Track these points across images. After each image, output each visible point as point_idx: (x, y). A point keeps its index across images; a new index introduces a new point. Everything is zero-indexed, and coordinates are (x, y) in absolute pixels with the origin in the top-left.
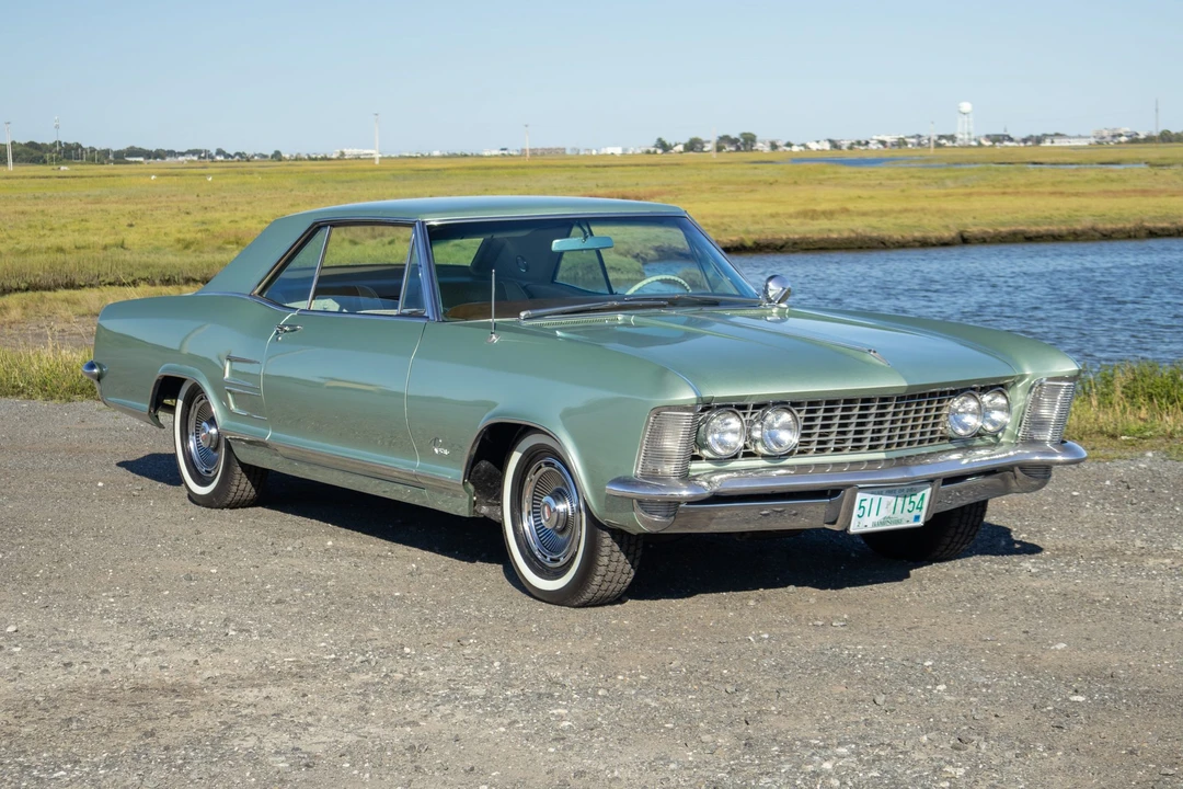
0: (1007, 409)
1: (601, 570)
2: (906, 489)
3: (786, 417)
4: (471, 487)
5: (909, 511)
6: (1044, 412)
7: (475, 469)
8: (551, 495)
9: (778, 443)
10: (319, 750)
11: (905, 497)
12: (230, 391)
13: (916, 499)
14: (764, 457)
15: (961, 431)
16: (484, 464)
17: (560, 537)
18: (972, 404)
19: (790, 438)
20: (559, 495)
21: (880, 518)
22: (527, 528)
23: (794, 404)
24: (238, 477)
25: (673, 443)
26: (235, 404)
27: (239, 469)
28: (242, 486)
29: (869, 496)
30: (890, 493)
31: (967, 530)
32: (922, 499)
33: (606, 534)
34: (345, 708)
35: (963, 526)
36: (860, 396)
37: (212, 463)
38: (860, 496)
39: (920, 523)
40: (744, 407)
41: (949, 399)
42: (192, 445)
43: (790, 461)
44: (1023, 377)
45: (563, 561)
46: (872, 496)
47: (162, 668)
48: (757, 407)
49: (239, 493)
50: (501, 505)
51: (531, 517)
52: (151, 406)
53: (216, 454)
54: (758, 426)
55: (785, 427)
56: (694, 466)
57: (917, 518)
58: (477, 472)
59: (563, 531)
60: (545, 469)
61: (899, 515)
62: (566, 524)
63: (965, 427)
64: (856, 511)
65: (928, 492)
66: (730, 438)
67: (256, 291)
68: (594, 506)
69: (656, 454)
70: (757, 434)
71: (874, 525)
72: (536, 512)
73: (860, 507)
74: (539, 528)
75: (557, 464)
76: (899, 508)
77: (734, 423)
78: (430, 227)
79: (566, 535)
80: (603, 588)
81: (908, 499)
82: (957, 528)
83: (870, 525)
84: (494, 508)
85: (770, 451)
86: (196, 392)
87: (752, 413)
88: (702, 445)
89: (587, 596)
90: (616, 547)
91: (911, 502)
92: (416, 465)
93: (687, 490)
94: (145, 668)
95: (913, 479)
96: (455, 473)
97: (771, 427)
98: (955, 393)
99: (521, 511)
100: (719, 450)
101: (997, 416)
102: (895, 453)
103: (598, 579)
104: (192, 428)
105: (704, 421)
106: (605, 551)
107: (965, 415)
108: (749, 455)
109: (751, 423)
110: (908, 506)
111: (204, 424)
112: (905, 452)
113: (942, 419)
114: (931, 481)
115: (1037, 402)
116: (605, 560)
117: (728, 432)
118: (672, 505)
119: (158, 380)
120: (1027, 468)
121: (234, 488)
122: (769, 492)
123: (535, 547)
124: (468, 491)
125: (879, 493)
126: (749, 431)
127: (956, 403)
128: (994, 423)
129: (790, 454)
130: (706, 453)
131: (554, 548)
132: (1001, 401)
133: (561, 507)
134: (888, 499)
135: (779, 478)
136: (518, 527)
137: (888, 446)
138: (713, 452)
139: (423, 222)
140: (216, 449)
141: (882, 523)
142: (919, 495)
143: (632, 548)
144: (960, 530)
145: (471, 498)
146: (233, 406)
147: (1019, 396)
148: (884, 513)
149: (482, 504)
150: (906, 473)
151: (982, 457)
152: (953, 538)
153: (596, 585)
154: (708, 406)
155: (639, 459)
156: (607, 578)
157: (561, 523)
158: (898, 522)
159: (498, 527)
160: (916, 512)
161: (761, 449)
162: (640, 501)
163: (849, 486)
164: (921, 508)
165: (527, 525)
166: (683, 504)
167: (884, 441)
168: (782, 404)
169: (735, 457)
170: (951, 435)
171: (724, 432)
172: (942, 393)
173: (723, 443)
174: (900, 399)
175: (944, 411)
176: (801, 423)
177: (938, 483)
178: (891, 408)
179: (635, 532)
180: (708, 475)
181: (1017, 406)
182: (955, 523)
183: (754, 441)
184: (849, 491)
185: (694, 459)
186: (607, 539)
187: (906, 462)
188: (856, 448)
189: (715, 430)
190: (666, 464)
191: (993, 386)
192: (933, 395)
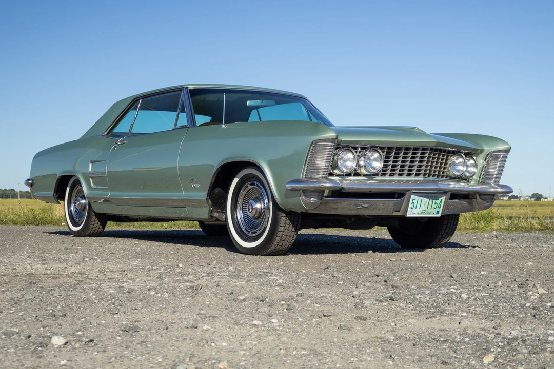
0: (475, 165)
1: (280, 234)
2: (433, 195)
3: (376, 155)
4: (210, 202)
5: (435, 208)
6: (491, 170)
7: (213, 192)
8: (253, 200)
9: (374, 168)
10: (136, 288)
11: (433, 200)
12: (91, 177)
13: (438, 202)
14: (365, 175)
15: (458, 173)
16: (218, 190)
17: (257, 221)
18: (461, 160)
19: (378, 165)
20: (257, 200)
21: (420, 210)
22: (239, 218)
23: (382, 148)
24: (93, 220)
25: (321, 163)
26: (94, 184)
27: (94, 217)
28: (95, 225)
29: (417, 197)
30: (426, 197)
32: (441, 202)
33: (283, 215)
36: (412, 147)
37: (81, 216)
38: (413, 197)
39: (439, 215)
40: (355, 148)
41: (451, 156)
42: (72, 209)
43: (377, 178)
44: (482, 151)
45: (258, 232)
46: (419, 198)
47: (46, 269)
48: (363, 148)
49: (94, 229)
50: (226, 213)
51: (241, 212)
52: (54, 192)
53: (83, 213)
54: (362, 159)
55: (375, 160)
56: (330, 178)
57: (438, 212)
58: (213, 194)
59: (258, 218)
60: (250, 187)
61: (429, 210)
62: (261, 215)
63: (458, 171)
64: (410, 205)
65: (444, 198)
66: (349, 164)
67: (106, 133)
68: (279, 200)
69: (313, 168)
70: (362, 163)
71: (418, 213)
72: (244, 209)
73: (412, 203)
74: (246, 217)
75: (256, 183)
76: (430, 206)
77: (350, 156)
78: (190, 90)
79: (259, 220)
80: (280, 244)
81: (434, 201)
83: (416, 213)
84: (221, 214)
85: (368, 172)
86: (77, 183)
87: (360, 152)
88: (335, 166)
89: (272, 248)
90: (288, 221)
91: (436, 203)
92: (183, 195)
93: (329, 183)
94: (36, 269)
95: (439, 189)
96: (203, 195)
97: (369, 159)
98: (454, 153)
99: (236, 209)
100: (345, 170)
101: (472, 169)
102: (427, 178)
103: (278, 239)
104: (73, 200)
105: (336, 154)
106: (282, 224)
107: (459, 165)
108: (357, 174)
109: (359, 157)
110: (434, 206)
111: (79, 198)
112: (431, 178)
113: (448, 166)
114: (445, 192)
115: (488, 165)
116: (282, 229)
117: (348, 160)
119: (58, 179)
120: (481, 194)
121: (92, 226)
122: (367, 191)
123: (243, 228)
124: (208, 204)
125: (422, 197)
126: (358, 161)
127: (454, 159)
128: (469, 173)
129: (377, 175)
130: (336, 171)
131: (254, 227)
132: (472, 162)
133: (258, 206)
134: (426, 200)
135: (374, 184)
136: (233, 217)
137: (425, 175)
138: (341, 171)
139: (187, 88)
140: (84, 210)
141: (422, 213)
142: (440, 199)
143: (296, 224)
145: (210, 208)
146: (92, 185)
147: (481, 161)
148: (423, 208)
149: (215, 212)
150: (436, 185)
151: (462, 186)
153: (277, 242)
154: (339, 146)
155: (304, 170)
156: (282, 239)
157: (258, 214)
158: (429, 213)
160: (438, 209)
161: (363, 171)
162: (304, 191)
163: (408, 190)
164: (440, 207)
165: (239, 215)
166: (326, 193)
167: (423, 172)
168: (374, 148)
169: (350, 175)
170: (451, 174)
171: (345, 161)
172: (449, 152)
173: (345, 167)
174: (432, 149)
175: (449, 162)
176: (383, 159)
177: (449, 195)
178: (427, 155)
179: (299, 211)
180: (339, 180)
181: (480, 166)
182: (444, 227)
183: (360, 166)
184: (408, 193)
185: (331, 174)
186: (283, 217)
187: (434, 182)
188: (409, 175)
189: (342, 159)
190: (318, 174)
191: (470, 154)
192: (445, 151)
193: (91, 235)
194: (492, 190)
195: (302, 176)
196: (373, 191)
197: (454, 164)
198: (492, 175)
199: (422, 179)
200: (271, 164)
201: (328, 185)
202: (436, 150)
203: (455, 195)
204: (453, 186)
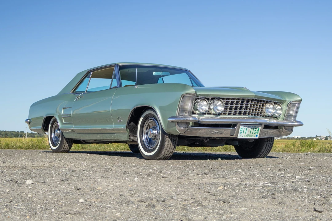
0: (281, 109)
1: (165, 147)
2: (253, 126)
3: (220, 102)
4: (128, 130)
5: (255, 133)
6: (291, 112)
7: (130, 124)
8: (152, 129)
9: (218, 110)
11: (254, 129)
12: (63, 117)
13: (257, 130)
14: (214, 114)
15: (269, 114)
16: (132, 123)
17: (153, 141)
18: (272, 106)
19: (221, 108)
20: (154, 128)
21: (246, 134)
22: (144, 139)
23: (223, 99)
24: (64, 143)
25: (187, 107)
26: (65, 121)
27: (65, 141)
28: (66, 146)
30: (249, 127)
31: (268, 148)
32: (258, 130)
33: (167, 136)
35: (267, 147)
36: (241, 98)
37: (57, 140)
38: (241, 127)
39: (257, 138)
40: (208, 99)
41: (266, 104)
42: (53, 136)
43: (221, 116)
45: (154, 147)
46: (244, 127)
48: (212, 99)
49: (65, 148)
50: (137, 136)
51: (145, 135)
52: (42, 127)
54: (212, 105)
55: (219, 105)
56: (193, 115)
57: (257, 136)
58: (130, 126)
59: (154, 139)
60: (150, 121)
61: (251, 134)
62: (155, 137)
63: (270, 112)
64: (240, 131)
65: (260, 128)
66: (204, 108)
67: (72, 92)
68: (164, 127)
69: (183, 110)
70: (212, 107)
71: (245, 136)
72: (146, 134)
73: (241, 130)
74: (148, 139)
75: (153, 119)
76: (252, 132)
77: (205, 103)
78: (120, 66)
79: (155, 140)
80: (166, 153)
81: (254, 130)
82: (266, 147)
83: (243, 136)
84: (135, 137)
85: (215, 112)
86: (55, 121)
87: (210, 101)
88: (195, 109)
89: (161, 156)
90: (170, 141)
91: (255, 130)
92: (114, 126)
93: (192, 118)
95: (257, 122)
96: (124, 126)
97: (216, 105)
98: (267, 102)
99: (142, 133)
100: (201, 111)
101: (278, 112)
102: (250, 116)
103: (164, 150)
104: (53, 131)
105: (197, 102)
106: (167, 141)
107: (270, 109)
108: (209, 114)
109: (210, 104)
110: (254, 132)
111: (56, 130)
112: (253, 116)
113: (264, 109)
114: (261, 124)
115: (289, 109)
116: (166, 144)
117: (203, 106)
118: (188, 123)
119: (44, 119)
120: (286, 127)
121: (63, 146)
122: (214, 123)
123: (146, 145)
124: (127, 131)
125: (247, 127)
126: (209, 106)
127: (267, 105)
128: (278, 113)
129: (221, 114)
130: (197, 112)
131: (152, 144)
132: (279, 107)
133: (154, 132)
134: (249, 129)
135: (218, 120)
136: (140, 138)
137: (249, 114)
139: (118, 65)
140: (59, 137)
141: (247, 136)
142: (258, 129)
143: (175, 142)
144: (266, 148)
145: (128, 134)
146: (64, 122)
147: (285, 107)
148: (248, 133)
149: (131, 136)
150: (254, 120)
151: (273, 121)
152: (264, 150)
153: (164, 153)
154: (198, 98)
155: (177, 111)
156: (167, 150)
157: (154, 136)
158: (252, 136)
160: (256, 134)
161: (213, 112)
162: (178, 123)
163: (238, 123)
164: (258, 133)
165: (144, 137)
166: (191, 124)
167: (248, 113)
168: (219, 99)
169: (205, 114)
170: (266, 114)
171: (202, 106)
172: (264, 101)
173: (202, 109)
174: (253, 100)
175: (264, 107)
176: (224, 105)
177: (263, 126)
178: (250, 103)
179: (176, 134)
180: (198, 117)
181: (284, 110)
183: (211, 109)
184: (238, 125)
185: (194, 113)
186: (167, 138)
187: (254, 118)
188: (240, 114)
189: (200, 105)
190: (186, 113)
191: (277, 103)
192: (261, 101)
193: (63, 152)
194: (290, 124)
195: (176, 114)
196: (218, 123)
197: (268, 108)
198: (292, 115)
199: (247, 116)
200: (161, 108)
202: (256, 100)
203: (267, 127)
204: (267, 121)
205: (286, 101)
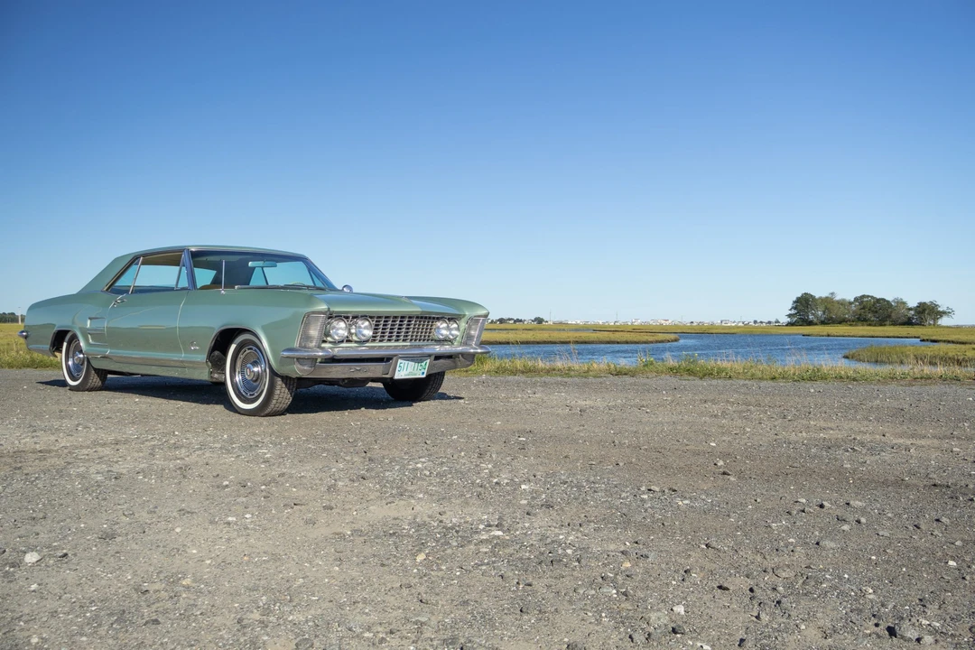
0: (458, 329)
1: (276, 397)
2: (419, 359)
3: (367, 323)
4: (210, 364)
5: (420, 370)
6: (472, 332)
7: (212, 355)
8: (251, 364)
9: (364, 335)
10: (124, 471)
11: (419, 363)
12: (89, 334)
13: (423, 364)
14: (356, 342)
15: (442, 337)
16: (217, 353)
17: (254, 384)
18: (445, 325)
19: (369, 333)
20: (255, 363)
21: (407, 372)
22: (238, 380)
23: (371, 317)
24: (92, 376)
25: (314, 332)
26: (92, 340)
27: (93, 372)
28: (95, 380)
29: (403, 362)
30: (412, 361)
32: (426, 364)
33: (279, 379)
34: (141, 454)
36: (400, 315)
37: (79, 371)
38: (400, 361)
39: (424, 376)
40: (347, 318)
41: (436, 322)
42: (70, 363)
43: (367, 345)
45: (256, 394)
46: (405, 362)
47: (35, 443)
48: (354, 318)
49: (93, 384)
50: (225, 374)
51: (240, 375)
52: (50, 346)
53: (82, 367)
54: (354, 327)
55: (366, 328)
56: (323, 345)
57: (423, 373)
58: (213, 357)
59: (256, 381)
60: (247, 351)
61: (415, 371)
62: (258, 377)
63: (442, 335)
64: (398, 368)
65: (428, 361)
66: (341, 332)
67: (106, 289)
68: (274, 365)
69: (306, 337)
70: (353, 331)
71: (405, 376)
72: (242, 373)
73: (400, 366)
74: (244, 380)
75: (254, 348)
76: (416, 369)
77: (342, 325)
78: (191, 251)
79: (257, 383)
80: (277, 406)
83: (403, 375)
84: (221, 375)
85: (359, 339)
86: (74, 337)
87: (351, 321)
88: (327, 334)
89: (269, 410)
90: (284, 386)
91: (421, 366)
92: (183, 356)
94: (25, 444)
95: (424, 353)
96: (202, 357)
97: (360, 327)
98: (438, 319)
99: (235, 371)
100: (336, 338)
101: (454, 332)
102: (414, 343)
103: (274, 401)
104: (71, 355)
105: (329, 323)
106: (278, 387)
107: (443, 329)
108: (349, 341)
109: (350, 325)
110: (420, 368)
111: (77, 353)
112: (417, 343)
113: (433, 330)
114: (429, 356)
115: (470, 328)
116: (278, 392)
117: (340, 329)
118: (314, 360)
119: (55, 333)
120: (463, 355)
121: (91, 381)
122: (358, 357)
123: (242, 391)
124: (208, 366)
125: (408, 361)
126: (350, 329)
127: (438, 324)
128: (453, 335)
129: (367, 341)
130: (329, 339)
131: (252, 389)
132: (455, 325)
133: (256, 369)
134: (412, 363)
135: (363, 351)
136: (232, 380)
137: (411, 340)
138: (333, 338)
139: (187, 250)
140: (82, 364)
141: (408, 375)
142: (425, 362)
143: (292, 385)
145: (209, 369)
146: (90, 341)
147: (463, 325)
148: (410, 370)
149: (215, 373)
150: (421, 350)
151: (446, 349)
152: (431, 389)
153: (273, 405)
154: (331, 316)
155: (297, 340)
156: (279, 401)
157: (255, 377)
158: (415, 375)
159: (223, 384)
160: (423, 371)
161: (355, 338)
162: (298, 359)
163: (396, 355)
164: (425, 369)
165: (238, 378)
166: (319, 360)
167: (409, 337)
168: (365, 317)
169: (342, 342)
170: (436, 338)
171: (338, 329)
172: (434, 318)
173: (337, 334)
174: (417, 317)
175: (434, 327)
176: (373, 327)
177: (433, 358)
178: (413, 322)
179: (294, 376)
180: (331, 348)
181: (462, 329)
182: (432, 383)
183: (351, 334)
184: (395, 358)
185: (324, 342)
186: (279, 381)
187: (419, 347)
188: (397, 340)
189: (334, 328)
190: (311, 342)
191: (452, 319)
192: (430, 318)
193: (91, 390)
194: (472, 351)
195: (296, 345)
196: (364, 357)
197: (438, 328)
198: (473, 336)
199: (409, 344)
201: (321, 354)
202: (422, 318)
203: (438, 357)
204: (438, 349)
205: (464, 315)
